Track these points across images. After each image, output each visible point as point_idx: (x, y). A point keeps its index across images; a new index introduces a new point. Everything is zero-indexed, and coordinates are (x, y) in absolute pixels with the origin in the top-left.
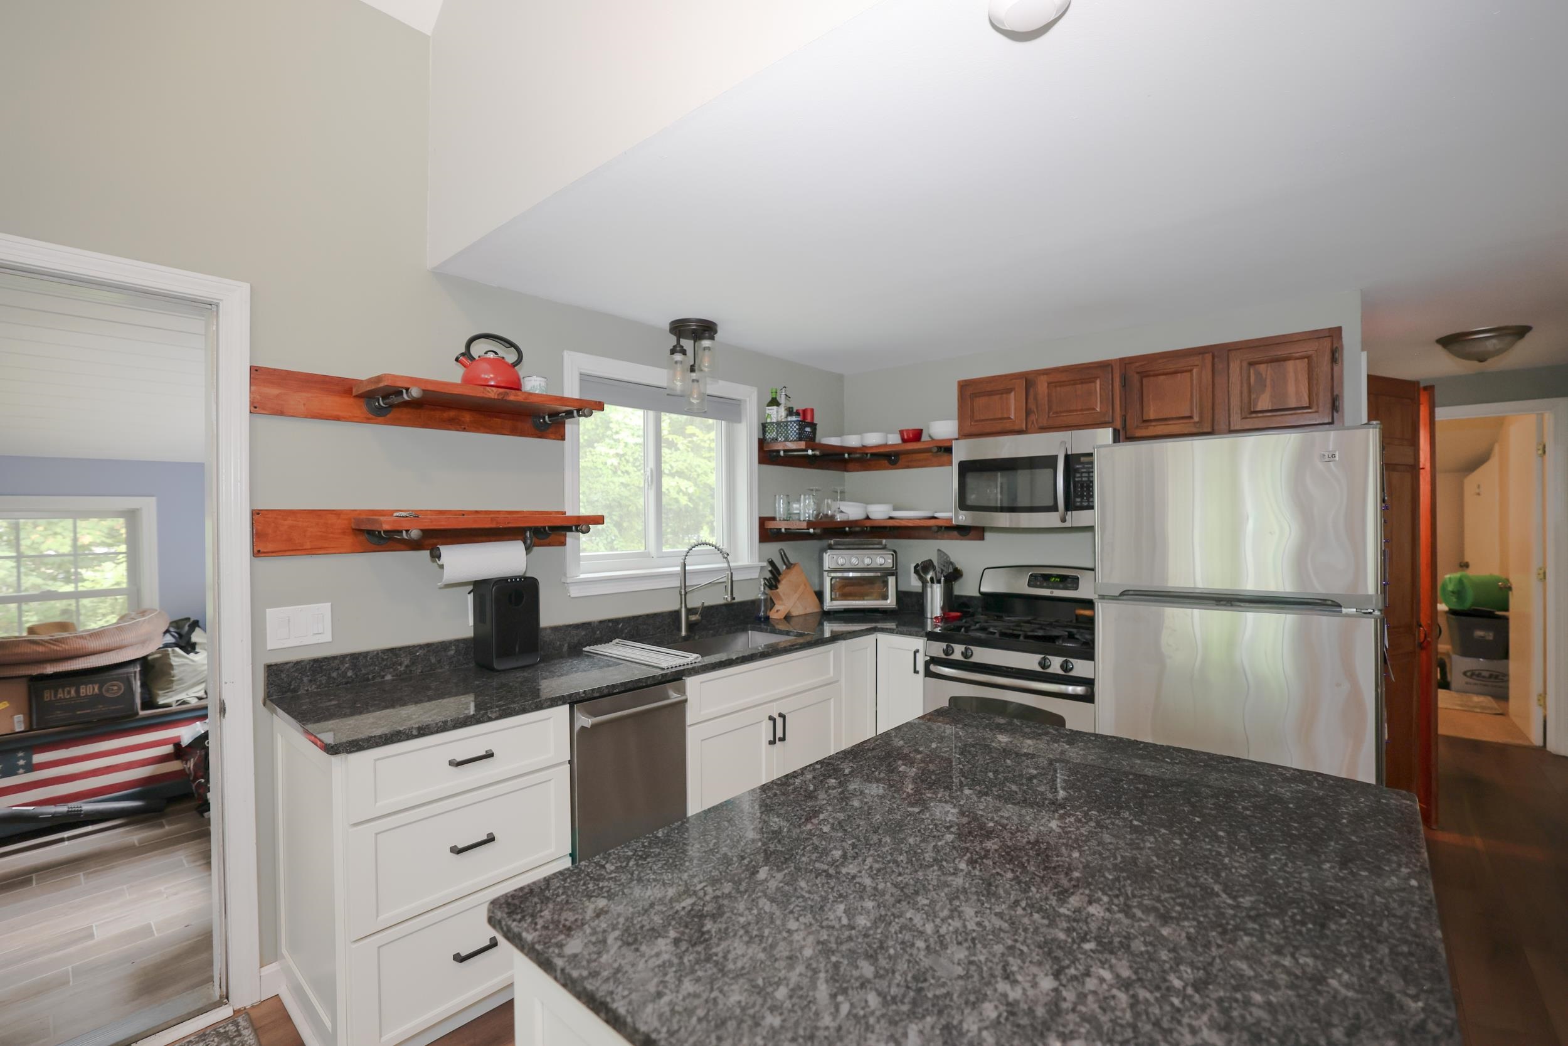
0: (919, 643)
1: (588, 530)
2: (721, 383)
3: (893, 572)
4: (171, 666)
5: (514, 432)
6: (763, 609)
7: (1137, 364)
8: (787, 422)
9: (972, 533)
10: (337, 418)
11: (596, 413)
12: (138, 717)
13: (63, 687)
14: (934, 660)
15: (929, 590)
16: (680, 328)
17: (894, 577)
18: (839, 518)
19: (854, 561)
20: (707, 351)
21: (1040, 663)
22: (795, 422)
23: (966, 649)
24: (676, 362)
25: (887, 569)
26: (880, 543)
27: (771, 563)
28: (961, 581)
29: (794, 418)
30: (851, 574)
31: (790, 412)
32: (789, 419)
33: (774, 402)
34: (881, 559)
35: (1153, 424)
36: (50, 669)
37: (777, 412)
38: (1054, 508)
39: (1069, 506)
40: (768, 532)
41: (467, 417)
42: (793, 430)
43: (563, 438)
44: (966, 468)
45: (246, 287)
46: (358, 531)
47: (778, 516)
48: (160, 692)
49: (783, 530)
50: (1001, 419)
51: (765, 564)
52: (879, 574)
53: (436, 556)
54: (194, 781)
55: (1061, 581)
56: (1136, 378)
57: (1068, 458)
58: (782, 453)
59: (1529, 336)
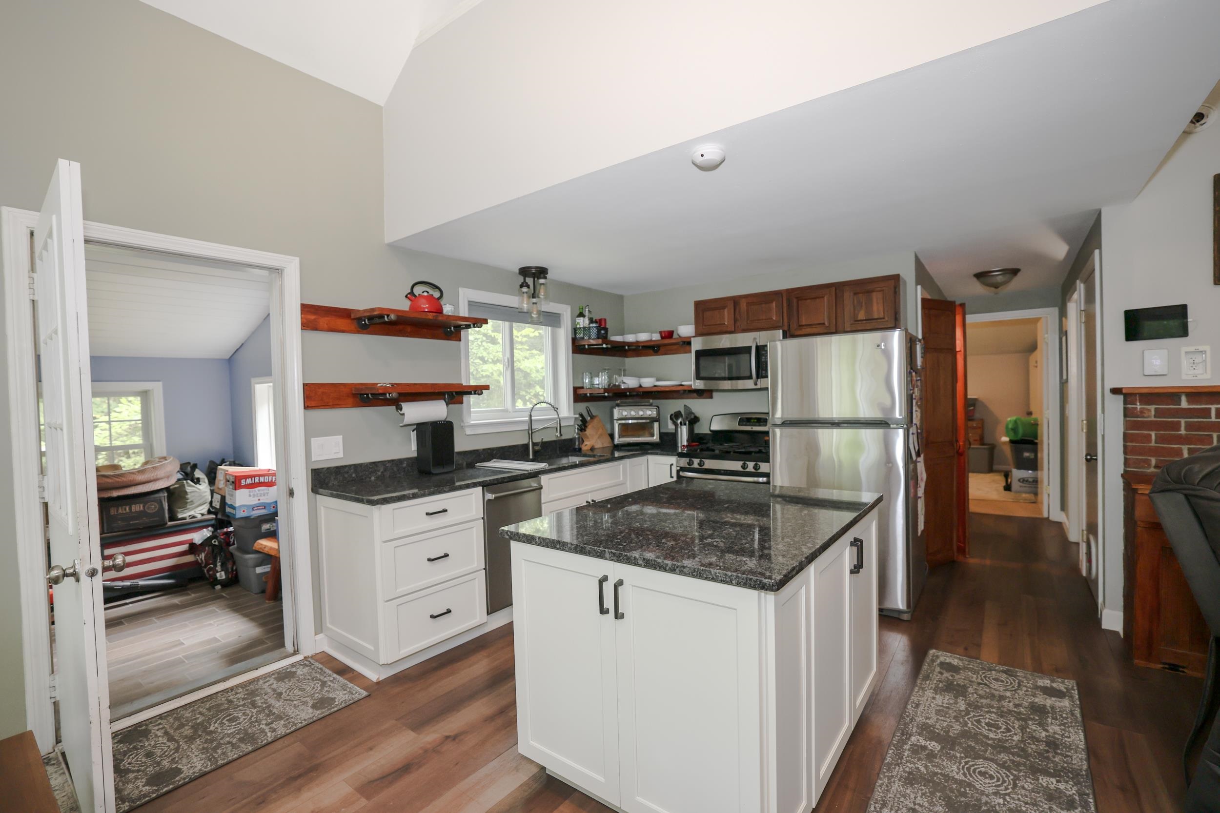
0: (673, 460)
1: (482, 393)
2: (551, 304)
3: (657, 419)
4: (186, 493)
5: (434, 337)
6: (577, 443)
7: (796, 293)
8: (590, 327)
9: (705, 395)
10: (343, 331)
11: (484, 326)
12: (166, 526)
13: (121, 506)
14: (683, 469)
15: (679, 429)
16: (525, 272)
17: (658, 423)
18: (623, 386)
19: (633, 413)
20: (542, 286)
21: (742, 467)
22: (595, 327)
23: (700, 461)
24: (524, 293)
25: (653, 418)
26: (649, 402)
27: (581, 415)
28: (698, 424)
29: (594, 325)
30: (630, 421)
31: (591, 321)
32: (591, 325)
33: (581, 315)
34: (650, 412)
35: (805, 327)
36: (115, 494)
37: (583, 321)
38: (750, 377)
39: (758, 377)
40: (579, 396)
41: (409, 329)
42: (594, 332)
43: (460, 340)
44: (700, 354)
45: (297, 260)
46: (355, 395)
47: (585, 386)
48: (179, 510)
49: (588, 395)
50: (719, 324)
51: (577, 416)
52: (648, 421)
53: (399, 408)
54: (205, 567)
55: (757, 422)
56: (795, 301)
57: (758, 348)
58: (587, 347)
59: (1019, 274)
